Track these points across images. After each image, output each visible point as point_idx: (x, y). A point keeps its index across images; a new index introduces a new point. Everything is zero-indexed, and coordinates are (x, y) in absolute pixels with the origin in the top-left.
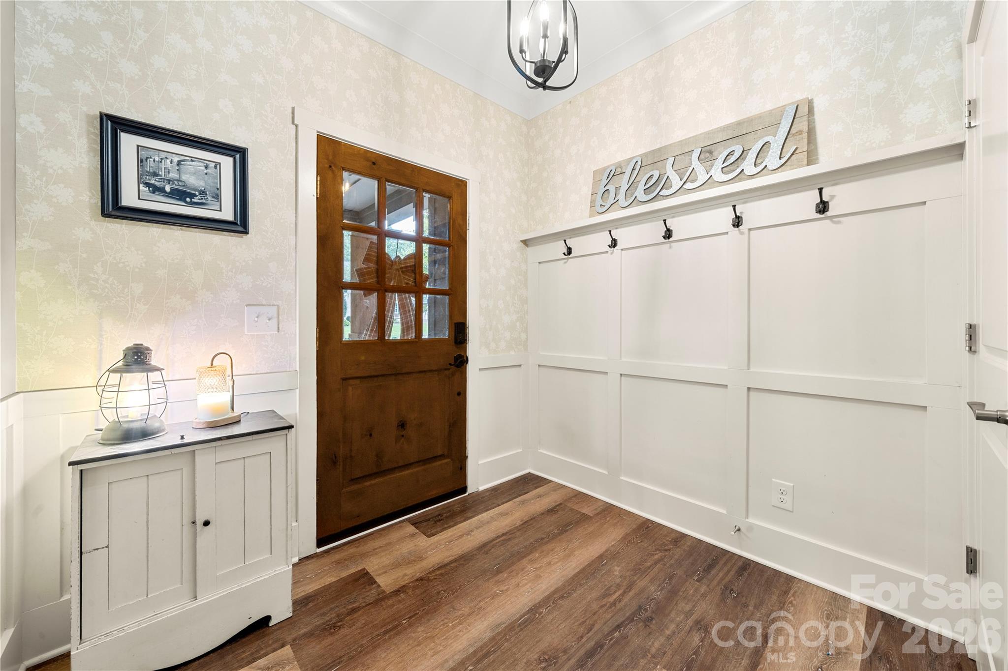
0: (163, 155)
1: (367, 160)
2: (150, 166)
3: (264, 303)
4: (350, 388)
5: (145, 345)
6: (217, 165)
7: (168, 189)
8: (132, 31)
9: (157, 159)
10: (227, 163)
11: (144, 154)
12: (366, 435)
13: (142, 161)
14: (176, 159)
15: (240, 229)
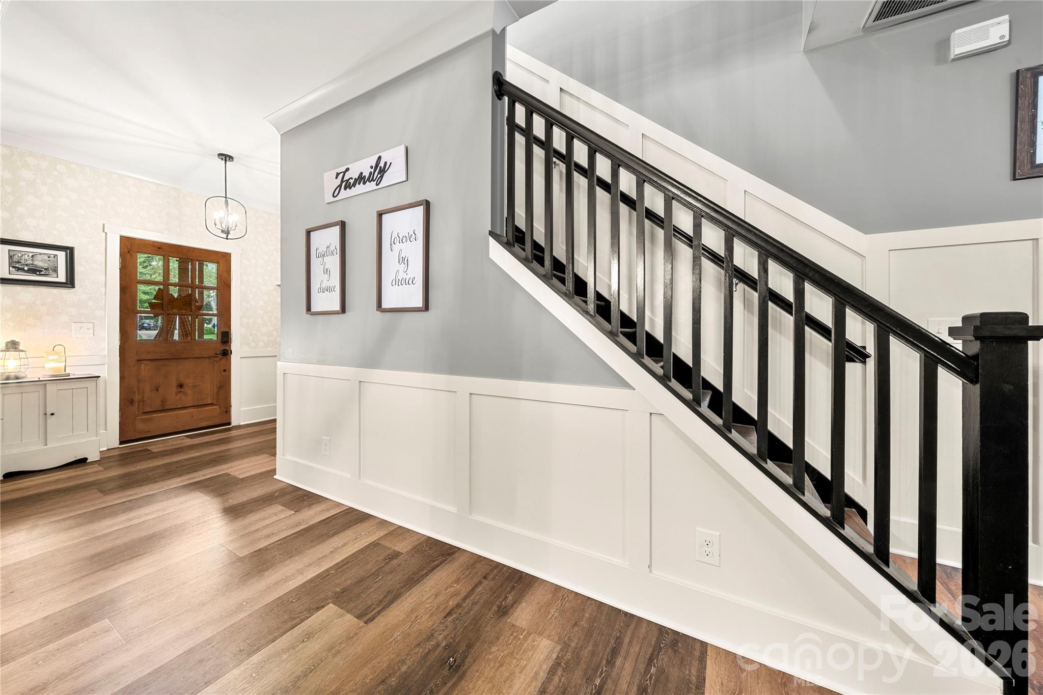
0: (23, 253)
1: (155, 246)
2: (16, 258)
3: (84, 321)
4: (143, 365)
5: (17, 340)
6: (55, 256)
7: (26, 268)
8: (5, 196)
9: (20, 255)
10: (61, 255)
11: (12, 253)
12: (154, 390)
13: (11, 257)
14: (31, 255)
15: (71, 286)
